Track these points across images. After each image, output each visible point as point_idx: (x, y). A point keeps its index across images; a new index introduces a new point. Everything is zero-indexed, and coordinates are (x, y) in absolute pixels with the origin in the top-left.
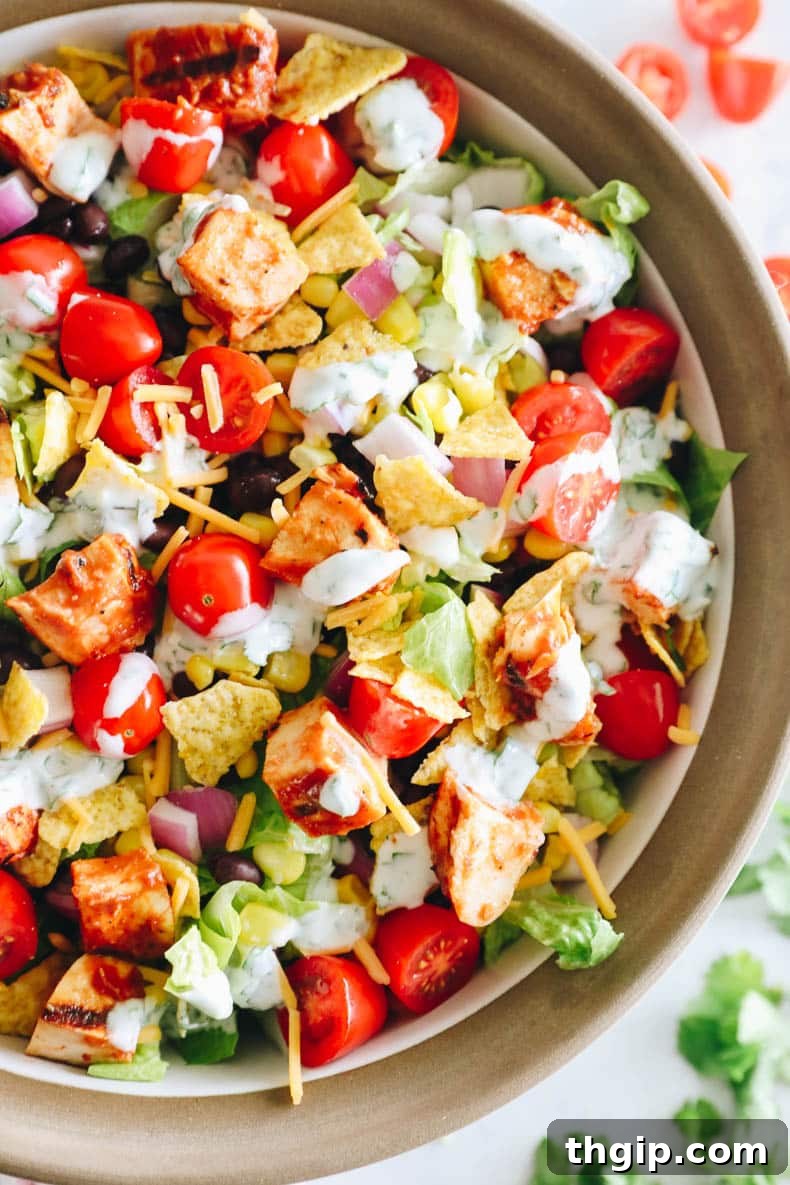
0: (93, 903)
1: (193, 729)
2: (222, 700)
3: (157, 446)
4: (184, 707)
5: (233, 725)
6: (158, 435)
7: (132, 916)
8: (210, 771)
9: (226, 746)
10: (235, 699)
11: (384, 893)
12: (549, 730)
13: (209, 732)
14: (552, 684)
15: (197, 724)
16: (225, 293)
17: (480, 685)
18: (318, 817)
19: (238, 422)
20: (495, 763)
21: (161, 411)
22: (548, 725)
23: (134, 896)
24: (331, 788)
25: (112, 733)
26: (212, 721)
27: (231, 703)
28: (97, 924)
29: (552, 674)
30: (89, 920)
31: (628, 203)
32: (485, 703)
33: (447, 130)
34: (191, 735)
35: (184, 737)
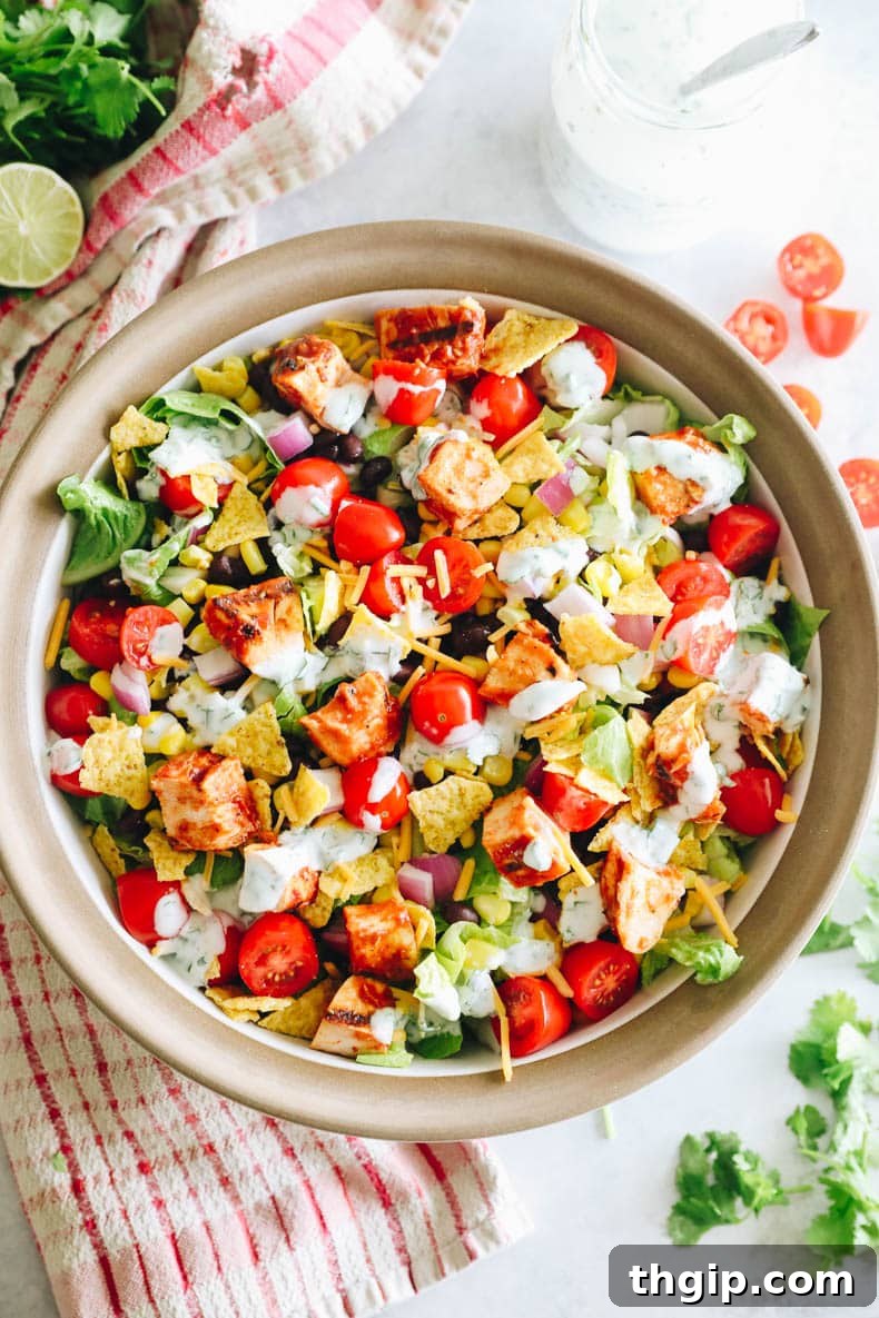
0: (362, 935)
1: (430, 811)
2: (451, 790)
3: (403, 608)
4: (424, 796)
5: (458, 809)
6: (403, 601)
7: (388, 947)
8: (442, 842)
9: (453, 823)
10: (460, 790)
11: (568, 931)
12: (687, 812)
13: (442, 814)
14: (690, 776)
15: (435, 808)
16: (452, 499)
17: (636, 778)
18: (521, 873)
19: (461, 591)
20: (648, 836)
21: (405, 583)
22: (687, 808)
23: (389, 932)
24: (532, 850)
25: (373, 814)
26: (444, 806)
27: (457, 792)
28: (363, 951)
29: (688, 770)
30: (358, 948)
31: (741, 430)
32: (640, 791)
33: (608, 379)
34: (429, 816)
35: (424, 817)
